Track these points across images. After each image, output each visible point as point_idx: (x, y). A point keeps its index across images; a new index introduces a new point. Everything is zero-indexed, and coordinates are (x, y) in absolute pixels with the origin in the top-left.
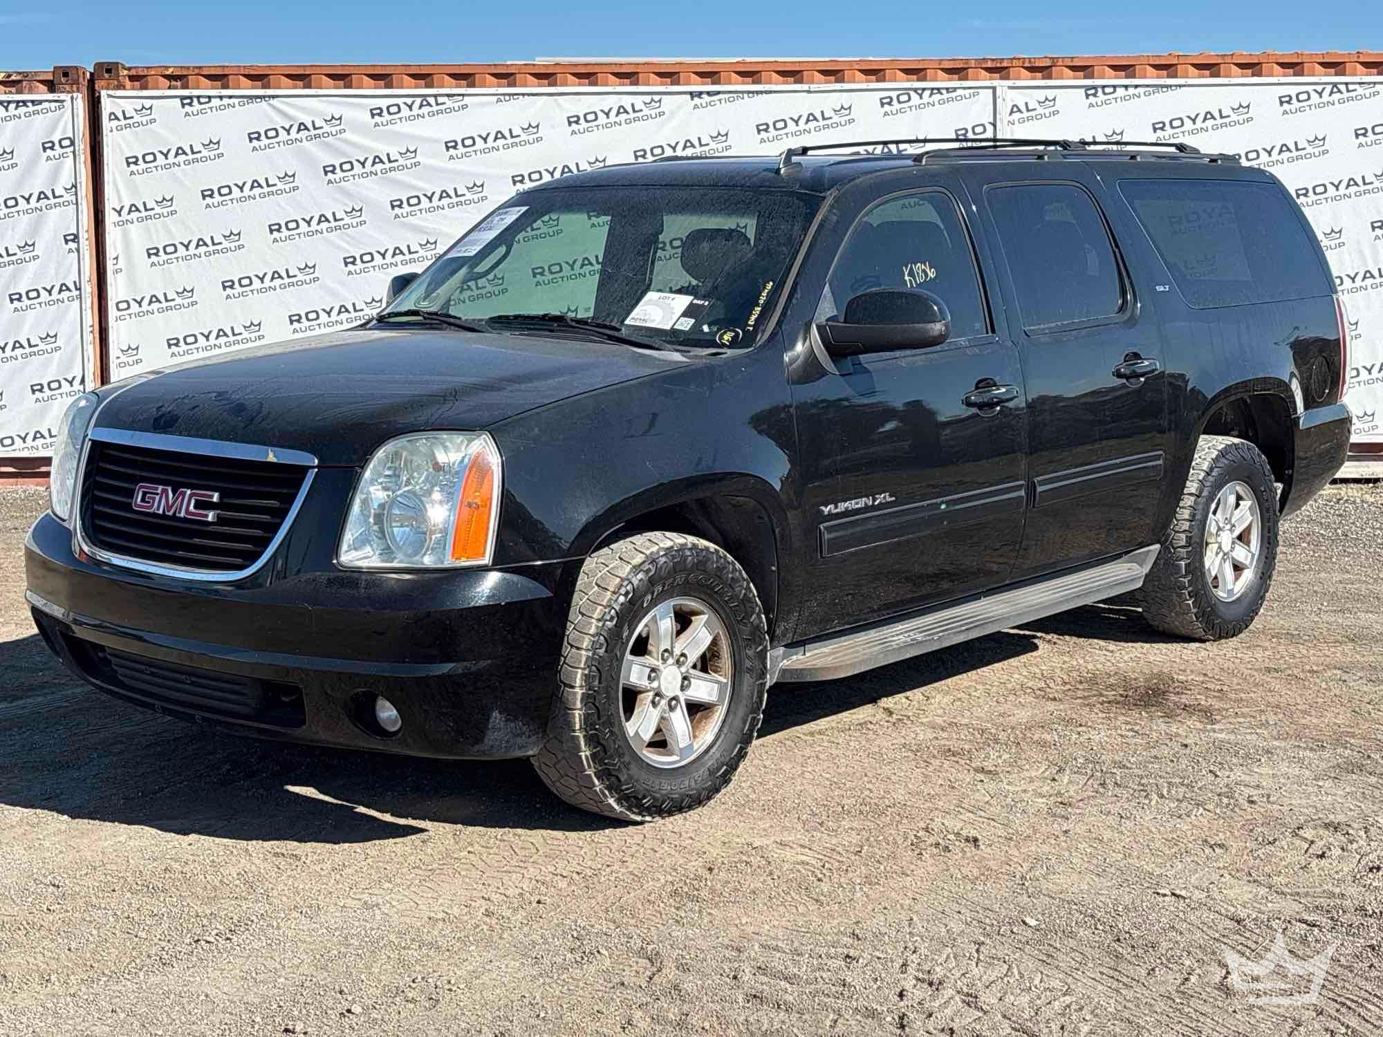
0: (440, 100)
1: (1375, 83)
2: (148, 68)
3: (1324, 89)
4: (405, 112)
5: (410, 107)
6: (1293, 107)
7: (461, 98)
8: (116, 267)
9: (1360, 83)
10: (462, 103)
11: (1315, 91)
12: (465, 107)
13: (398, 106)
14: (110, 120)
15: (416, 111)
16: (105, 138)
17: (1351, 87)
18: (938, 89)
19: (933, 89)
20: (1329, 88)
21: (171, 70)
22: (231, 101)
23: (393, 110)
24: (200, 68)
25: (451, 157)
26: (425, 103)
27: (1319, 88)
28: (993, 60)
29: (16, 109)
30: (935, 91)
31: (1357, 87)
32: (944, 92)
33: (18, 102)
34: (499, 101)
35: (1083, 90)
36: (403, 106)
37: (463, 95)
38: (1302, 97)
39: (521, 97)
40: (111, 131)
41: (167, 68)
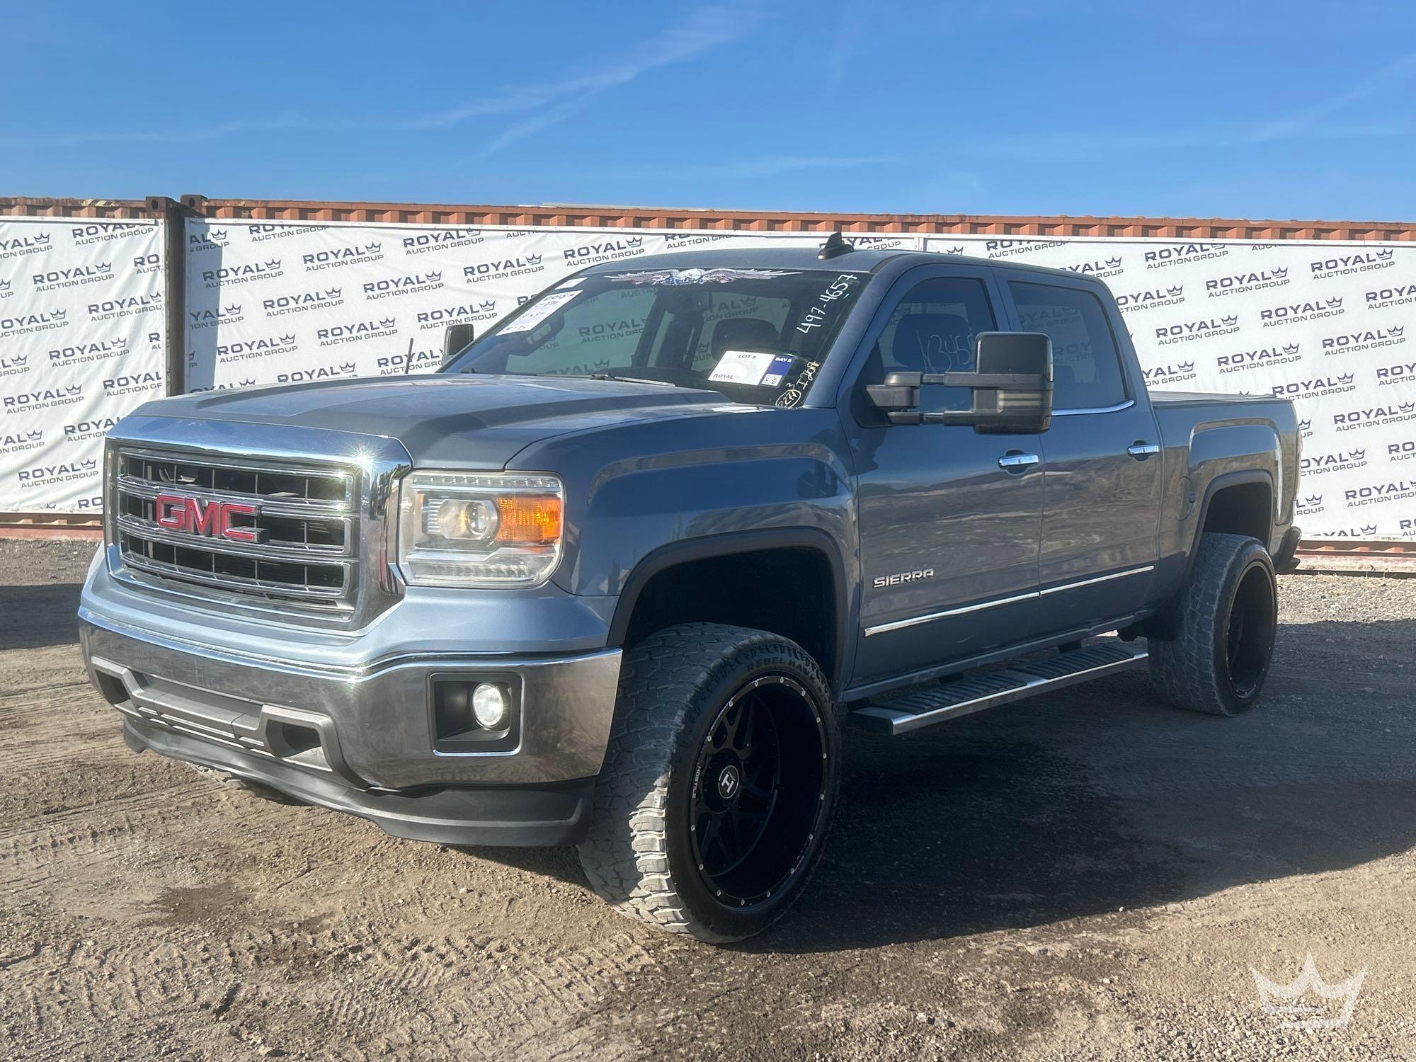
0: (461, 233)
1: (1225, 244)
2: (224, 201)
3: (1182, 248)
4: (432, 242)
5: (436, 239)
6: (1156, 263)
7: (478, 232)
8: (192, 361)
9: (1212, 244)
10: (479, 237)
11: (1175, 249)
12: (481, 240)
13: (426, 237)
14: (192, 241)
15: (441, 242)
16: (187, 257)
17: (1205, 247)
18: (867, 238)
19: (863, 238)
20: (1187, 247)
21: (243, 203)
22: (290, 230)
23: (422, 240)
24: (267, 202)
25: (469, 281)
26: (448, 236)
27: (1178, 247)
28: (912, 216)
29: (114, 230)
30: (865, 240)
31: (1209, 247)
32: (872, 240)
33: (115, 224)
34: (509, 235)
35: (985, 242)
36: (430, 237)
37: (480, 230)
38: (1164, 254)
39: (527, 233)
40: (192, 251)
41: (240, 201)
